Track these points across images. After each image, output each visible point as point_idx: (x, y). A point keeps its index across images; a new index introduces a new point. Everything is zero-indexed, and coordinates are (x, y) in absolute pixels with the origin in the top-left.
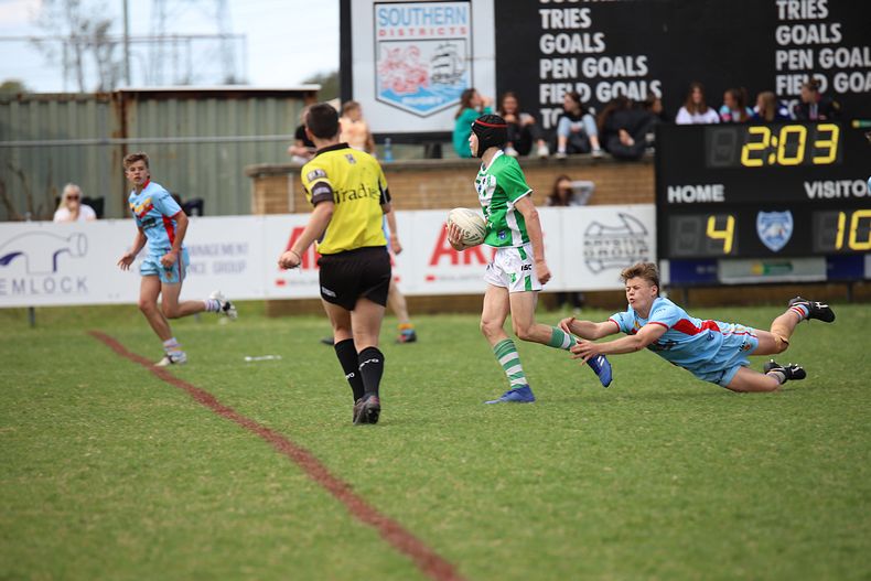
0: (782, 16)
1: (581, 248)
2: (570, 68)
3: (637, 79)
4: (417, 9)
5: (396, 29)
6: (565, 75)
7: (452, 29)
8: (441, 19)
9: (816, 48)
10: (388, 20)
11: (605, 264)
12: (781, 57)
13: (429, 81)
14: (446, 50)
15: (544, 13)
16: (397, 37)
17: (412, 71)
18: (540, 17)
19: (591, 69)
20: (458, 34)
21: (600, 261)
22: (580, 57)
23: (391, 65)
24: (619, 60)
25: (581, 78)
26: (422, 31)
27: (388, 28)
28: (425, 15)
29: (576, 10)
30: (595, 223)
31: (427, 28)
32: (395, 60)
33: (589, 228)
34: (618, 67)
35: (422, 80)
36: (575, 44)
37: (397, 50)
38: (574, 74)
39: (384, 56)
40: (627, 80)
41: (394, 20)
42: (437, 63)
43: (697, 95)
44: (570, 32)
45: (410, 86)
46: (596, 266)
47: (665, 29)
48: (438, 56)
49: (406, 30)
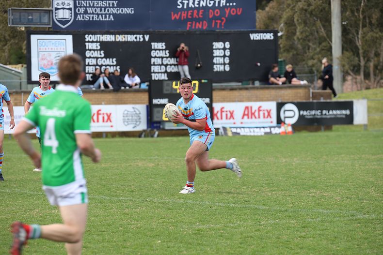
0: (153, 48)
1: (122, 118)
2: (94, 62)
3: (113, 66)
4: (50, 42)
5: (44, 48)
6: (93, 64)
7: (60, 48)
8: (57, 45)
9: (162, 58)
10: (42, 45)
11: (129, 123)
12: (153, 60)
13: (54, 65)
14: (59, 55)
15: (87, 44)
16: (44, 50)
17: (49, 61)
18: (86, 45)
19: (100, 62)
20: (62, 50)
21: (127, 122)
22: (97, 58)
23: (43, 59)
24: (108, 59)
25: (97, 65)
26: (52, 49)
27: (42, 47)
28: (52, 44)
29: (95, 44)
30: (126, 110)
31: (53, 48)
32: (44, 58)
33: (124, 111)
34: (108, 61)
35: (52, 64)
36: (96, 54)
37: (44, 55)
38: (95, 64)
39: (40, 56)
40: (110, 66)
41: (44, 44)
42: (56, 59)
43: (130, 72)
44: (94, 50)
45: (48, 66)
46: (126, 123)
47: (121, 50)
48: (56, 57)
49: (47, 48)
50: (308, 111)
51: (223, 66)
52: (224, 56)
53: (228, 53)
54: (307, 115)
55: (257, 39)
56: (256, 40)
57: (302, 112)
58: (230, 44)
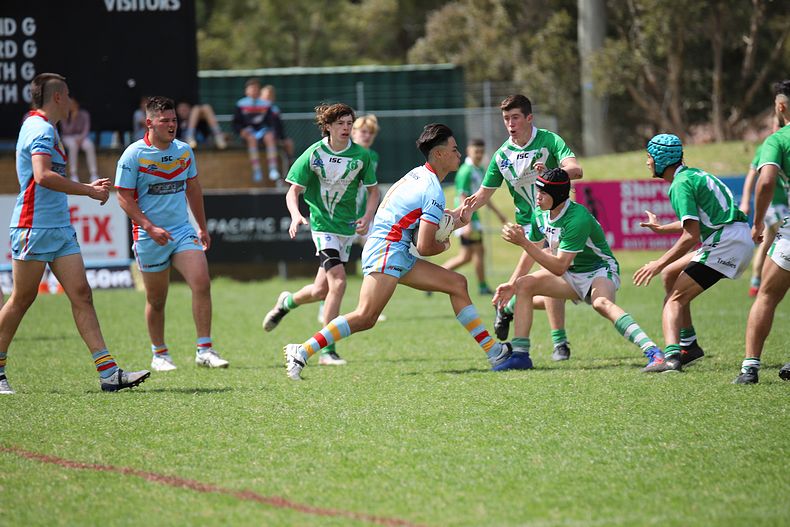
50: (233, 222)
51: (15, 88)
52: (20, 59)
53: (30, 50)
54: (230, 234)
55: (127, 8)
56: (123, 12)
57: (212, 225)
58: (36, 23)
